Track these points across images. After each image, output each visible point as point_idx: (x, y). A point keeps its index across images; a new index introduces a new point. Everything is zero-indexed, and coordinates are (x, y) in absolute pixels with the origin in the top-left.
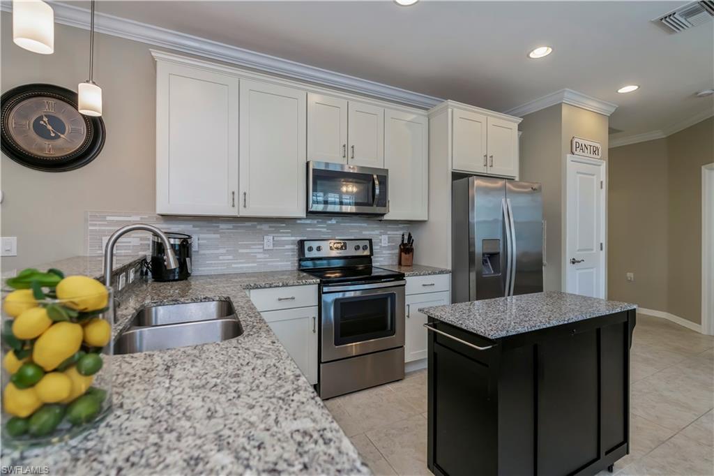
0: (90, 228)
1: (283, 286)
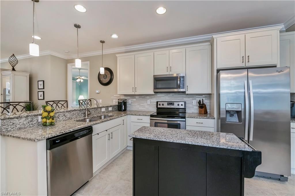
0: (112, 98)
1: (139, 115)
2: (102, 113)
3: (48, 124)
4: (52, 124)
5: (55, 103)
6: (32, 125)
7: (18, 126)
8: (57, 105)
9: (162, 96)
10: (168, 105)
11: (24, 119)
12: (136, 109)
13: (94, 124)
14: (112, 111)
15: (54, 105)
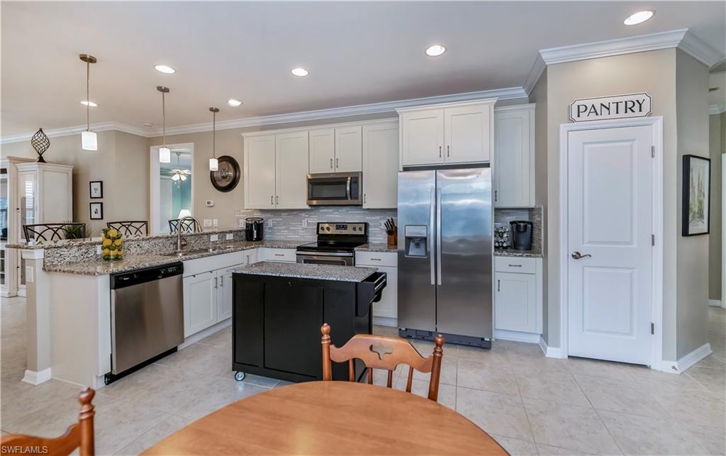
0: (236, 215)
1: (278, 248)
2: (211, 243)
3: (112, 257)
4: (117, 258)
5: (124, 226)
6: (87, 259)
7: (68, 259)
8: (127, 228)
9: (328, 213)
10: (337, 229)
11: (76, 249)
12: (282, 238)
13: (186, 259)
14: (235, 241)
15: (123, 230)
